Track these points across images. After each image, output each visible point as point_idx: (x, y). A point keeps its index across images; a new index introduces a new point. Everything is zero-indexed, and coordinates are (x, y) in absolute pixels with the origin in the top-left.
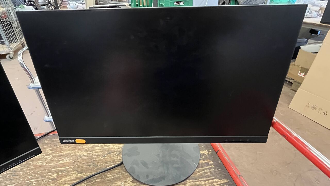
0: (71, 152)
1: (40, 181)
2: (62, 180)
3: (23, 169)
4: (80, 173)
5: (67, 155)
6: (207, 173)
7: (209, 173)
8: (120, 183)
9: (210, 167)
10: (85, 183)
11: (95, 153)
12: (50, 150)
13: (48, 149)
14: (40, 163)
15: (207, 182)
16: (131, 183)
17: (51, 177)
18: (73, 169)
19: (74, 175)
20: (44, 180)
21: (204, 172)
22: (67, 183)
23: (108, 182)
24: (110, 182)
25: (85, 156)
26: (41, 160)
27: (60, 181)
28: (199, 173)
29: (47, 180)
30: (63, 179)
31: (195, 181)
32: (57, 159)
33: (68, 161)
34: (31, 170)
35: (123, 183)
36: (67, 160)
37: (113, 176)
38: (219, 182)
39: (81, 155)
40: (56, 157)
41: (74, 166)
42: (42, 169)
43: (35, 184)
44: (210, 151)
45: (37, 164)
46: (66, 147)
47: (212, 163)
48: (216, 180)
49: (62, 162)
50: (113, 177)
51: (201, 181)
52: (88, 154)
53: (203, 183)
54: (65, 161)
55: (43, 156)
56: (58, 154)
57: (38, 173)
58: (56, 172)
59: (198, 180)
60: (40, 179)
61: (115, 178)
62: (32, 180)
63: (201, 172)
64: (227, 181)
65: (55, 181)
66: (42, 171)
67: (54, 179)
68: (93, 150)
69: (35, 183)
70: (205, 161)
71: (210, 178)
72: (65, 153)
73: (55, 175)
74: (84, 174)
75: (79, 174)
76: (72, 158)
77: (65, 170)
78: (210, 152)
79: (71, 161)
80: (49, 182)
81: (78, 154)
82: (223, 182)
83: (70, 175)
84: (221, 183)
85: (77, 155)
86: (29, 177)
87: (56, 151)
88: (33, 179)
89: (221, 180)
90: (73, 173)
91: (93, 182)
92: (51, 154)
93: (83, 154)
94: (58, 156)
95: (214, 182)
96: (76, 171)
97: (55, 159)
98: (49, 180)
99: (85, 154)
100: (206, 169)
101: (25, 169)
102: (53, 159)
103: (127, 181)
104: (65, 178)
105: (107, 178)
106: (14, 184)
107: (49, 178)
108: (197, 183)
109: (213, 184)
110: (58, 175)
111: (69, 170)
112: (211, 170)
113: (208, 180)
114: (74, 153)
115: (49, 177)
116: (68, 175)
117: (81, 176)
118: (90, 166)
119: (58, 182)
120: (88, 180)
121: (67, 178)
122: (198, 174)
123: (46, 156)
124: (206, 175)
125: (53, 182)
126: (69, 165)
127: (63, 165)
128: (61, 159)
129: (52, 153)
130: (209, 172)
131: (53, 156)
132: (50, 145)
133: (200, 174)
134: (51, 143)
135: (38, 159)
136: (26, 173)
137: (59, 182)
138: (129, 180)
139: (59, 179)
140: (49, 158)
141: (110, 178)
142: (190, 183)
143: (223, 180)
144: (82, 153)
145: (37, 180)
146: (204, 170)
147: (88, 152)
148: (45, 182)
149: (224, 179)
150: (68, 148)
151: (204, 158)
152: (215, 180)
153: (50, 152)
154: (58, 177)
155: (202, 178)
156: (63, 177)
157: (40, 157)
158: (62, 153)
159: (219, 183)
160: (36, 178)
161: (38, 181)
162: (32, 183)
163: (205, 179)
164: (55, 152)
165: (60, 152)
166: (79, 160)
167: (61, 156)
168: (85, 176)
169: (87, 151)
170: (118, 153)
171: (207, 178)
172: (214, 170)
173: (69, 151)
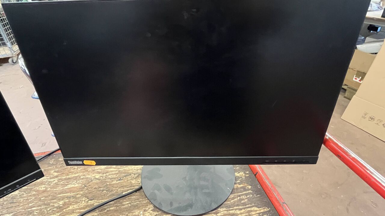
0: (81, 174)
1: (43, 210)
2: (69, 209)
3: (23, 194)
4: (91, 200)
5: (76, 178)
6: (243, 199)
7: (246, 200)
8: (139, 211)
9: (247, 192)
10: (96, 212)
11: (109, 175)
12: (55, 172)
13: (53, 171)
14: (44, 187)
15: (243, 211)
16: (152, 211)
17: (56, 205)
18: (82, 195)
19: (84, 202)
20: (48, 208)
21: (240, 199)
22: (76, 212)
23: (124, 211)
24: (127, 210)
25: (97, 179)
26: (45, 184)
27: (67, 209)
28: (234, 199)
30: (71, 208)
31: (228, 209)
32: (63, 183)
33: (77, 185)
34: (33, 196)
35: (141, 213)
36: (75, 184)
37: (130, 203)
38: (257, 210)
39: (92, 178)
40: (62, 180)
41: (84, 191)
42: (45, 194)
43: (36, 213)
44: (247, 172)
45: (40, 189)
46: (74, 169)
47: (250, 187)
48: (254, 208)
49: (69, 186)
50: (130, 205)
51: (236, 209)
52: (101, 176)
53: (238, 212)
54: (73, 186)
55: (47, 180)
56: (65, 177)
57: (40, 200)
58: (63, 198)
59: (232, 208)
60: (43, 207)
61: (132, 205)
62: (33, 209)
63: (236, 199)
64: (268, 210)
65: (61, 209)
66: (46, 197)
67: (60, 208)
68: (107, 172)
69: (37, 211)
70: (242, 186)
71: (247, 206)
72: (73, 176)
73: (61, 203)
74: (96, 200)
75: (90, 202)
76: (81, 181)
77: (73, 197)
78: (248, 174)
79: (80, 185)
80: (53, 210)
81: (89, 176)
82: (262, 211)
83: (79, 202)
84: (260, 212)
85: (87, 178)
86: (30, 205)
87: (63, 173)
88: (34, 207)
89: (261, 209)
90: (83, 200)
91: (106, 211)
92: (57, 177)
93: (94, 177)
94: (66, 179)
95: (251, 211)
96: (86, 197)
97: (61, 183)
98: (54, 208)
99: (97, 177)
100: (242, 195)
101: (25, 195)
102: (59, 183)
103: (147, 209)
104: (73, 206)
105: (123, 206)
106: (12, 213)
107: (53, 206)
108: (231, 212)
109: (250, 213)
110: (65, 202)
111: (78, 196)
112: (248, 196)
113: (244, 209)
114: (84, 176)
115: (54, 204)
116: (77, 203)
117: (92, 203)
118: (102, 191)
119: (64, 210)
120: (100, 209)
121: (75, 206)
122: (232, 201)
123: (50, 179)
124: (243, 202)
125: (58, 210)
126: (78, 190)
127: (70, 191)
128: (68, 182)
129: (58, 175)
130: (247, 198)
131: (60, 179)
132: (56, 167)
133: (235, 202)
134: (56, 164)
135: (41, 183)
136: (27, 200)
137: (66, 211)
138: (149, 209)
139: (66, 206)
140: (55, 182)
141: (126, 206)
142: (223, 212)
143: (262, 208)
144: (94, 175)
145: (39, 208)
146: (240, 196)
147: (101, 175)
148: (49, 210)
149: (264, 208)
150: (77, 169)
151: (239, 181)
152: (252, 209)
153: (56, 174)
154: (65, 204)
155: (238, 205)
156: (71, 204)
157: (44, 181)
158: (70, 176)
159: (258, 212)
160: (38, 206)
161: (41, 210)
162: (33, 211)
163: (240, 207)
164: (61, 174)
165: (68, 174)
166: (90, 184)
167: (69, 179)
168: (96, 203)
169: (99, 173)
170: (136, 176)
171: (243, 205)
172: (251, 196)
173: (78, 173)
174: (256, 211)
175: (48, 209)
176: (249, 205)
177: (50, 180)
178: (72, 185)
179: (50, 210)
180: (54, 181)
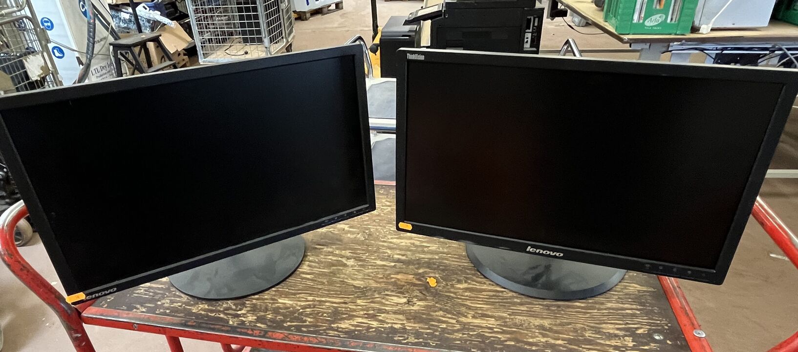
12: (387, 201)
62: (369, 226)
64: (654, 290)
66: (380, 220)
88: (369, 225)
89: (643, 287)
95: (628, 286)
132: (387, 197)
134: (387, 195)
143: (646, 287)
149: (648, 287)
153: (388, 204)
174: (636, 287)
175: (385, 230)
176: (628, 281)
177: (382, 207)
179: (386, 231)
180: (387, 209)
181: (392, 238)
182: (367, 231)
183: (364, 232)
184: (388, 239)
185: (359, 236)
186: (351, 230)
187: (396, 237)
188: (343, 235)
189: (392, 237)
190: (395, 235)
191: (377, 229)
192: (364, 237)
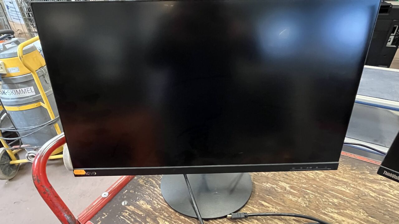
11: (387, 200)
17: (331, 200)
18: (358, 206)
20: (323, 198)
27: (345, 211)
29: (326, 200)
30: (348, 211)
33: (348, 191)
36: (346, 189)
39: (366, 193)
41: (359, 202)
45: (309, 175)
49: (340, 188)
58: (337, 197)
65: (338, 207)
67: (336, 205)
69: (312, 195)
73: (335, 200)
75: (370, 217)
76: (353, 190)
77: (347, 201)
79: (353, 193)
80: (329, 204)
81: (361, 189)
83: (357, 212)
86: (304, 186)
88: (308, 190)
90: (361, 211)
97: (330, 180)
98: (329, 202)
99: (371, 194)
102: (327, 179)
110: (340, 203)
111: (354, 204)
114: (354, 185)
115: (328, 198)
116: (354, 210)
118: (384, 214)
121: (352, 213)
125: (335, 207)
126: (352, 197)
127: (342, 193)
128: (337, 183)
136: (299, 179)
137: (343, 212)
139: (342, 208)
140: (322, 175)
144: (367, 190)
145: (314, 193)
150: (344, 174)
156: (347, 208)
160: (312, 191)
162: (308, 193)
165: (334, 174)
166: (365, 198)
167: (337, 180)
173: (345, 178)
178: (342, 188)
181: (332, 212)
182: (307, 197)
183: (304, 197)
184: (329, 212)
185: (300, 200)
186: (292, 190)
187: (336, 211)
188: (286, 195)
189: (332, 210)
190: (335, 208)
191: (316, 196)
192: (305, 203)
